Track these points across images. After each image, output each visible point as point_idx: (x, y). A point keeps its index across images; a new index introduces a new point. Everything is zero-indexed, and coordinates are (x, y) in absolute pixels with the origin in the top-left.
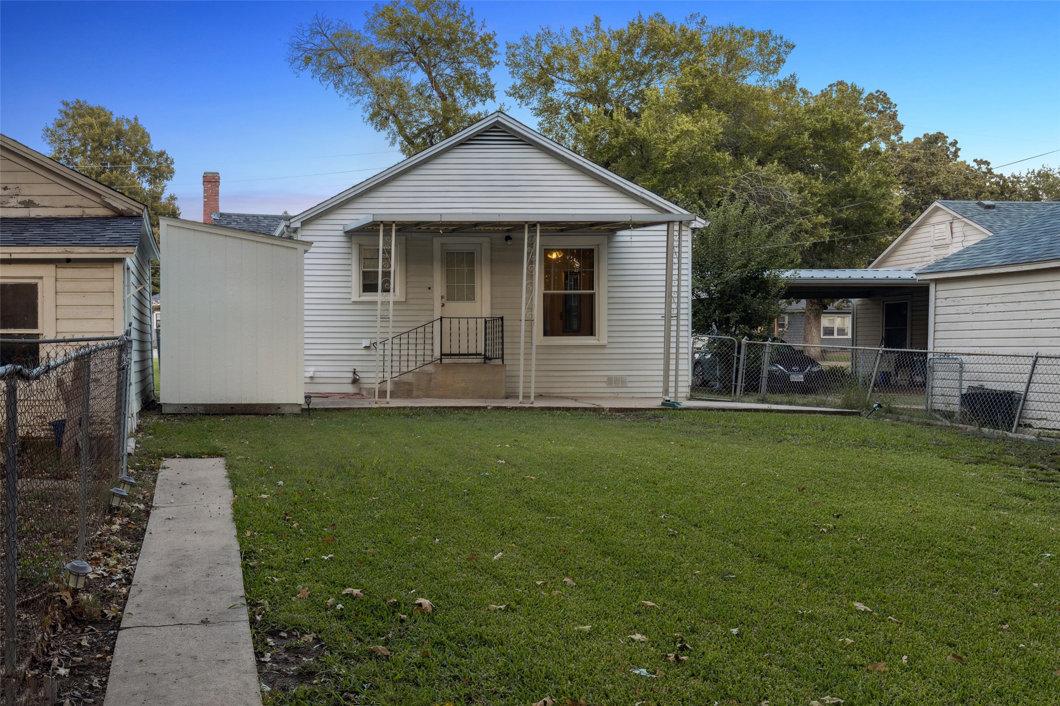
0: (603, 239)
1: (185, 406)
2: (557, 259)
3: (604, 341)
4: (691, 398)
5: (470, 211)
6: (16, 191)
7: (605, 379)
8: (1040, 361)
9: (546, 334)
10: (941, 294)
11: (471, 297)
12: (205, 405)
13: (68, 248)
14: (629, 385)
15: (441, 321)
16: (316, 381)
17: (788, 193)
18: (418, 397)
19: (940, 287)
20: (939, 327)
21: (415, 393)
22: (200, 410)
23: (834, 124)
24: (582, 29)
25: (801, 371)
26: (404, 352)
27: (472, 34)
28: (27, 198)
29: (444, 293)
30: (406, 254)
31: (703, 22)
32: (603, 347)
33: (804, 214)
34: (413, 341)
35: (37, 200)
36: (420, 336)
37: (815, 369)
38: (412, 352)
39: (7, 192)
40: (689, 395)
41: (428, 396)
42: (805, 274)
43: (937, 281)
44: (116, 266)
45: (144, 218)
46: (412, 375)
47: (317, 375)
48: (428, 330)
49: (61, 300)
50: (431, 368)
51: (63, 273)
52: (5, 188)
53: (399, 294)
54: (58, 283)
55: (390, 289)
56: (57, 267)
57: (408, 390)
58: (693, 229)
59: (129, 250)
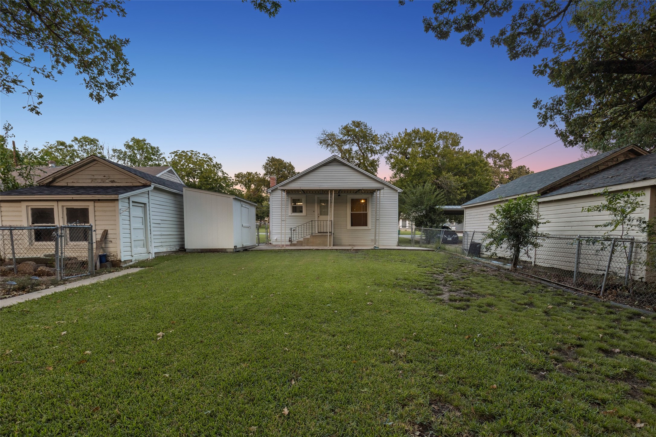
0: (370, 196)
1: (194, 250)
2: (364, 202)
3: (370, 228)
4: (398, 245)
6: (108, 177)
8: (475, 233)
9: (352, 225)
10: (467, 212)
11: (327, 214)
12: (201, 249)
13: (93, 196)
15: (318, 222)
16: (278, 241)
17: (453, 182)
18: (304, 246)
19: (467, 210)
20: (466, 223)
21: (303, 245)
23: (473, 161)
24: (401, 133)
25: (451, 237)
26: (305, 232)
27: (372, 134)
28: (112, 180)
29: (319, 213)
30: (306, 201)
31: (437, 130)
32: (370, 230)
33: (458, 189)
35: (116, 180)
36: (305, 226)
37: (456, 236)
38: (302, 232)
39: (105, 178)
41: (308, 246)
42: (447, 207)
43: (466, 208)
44: (116, 202)
45: (153, 186)
46: (302, 239)
47: (278, 239)
48: (308, 224)
49: (97, 214)
50: (309, 237)
51: (97, 204)
52: (104, 176)
53: (304, 213)
54: (95, 208)
55: (301, 212)
56: (94, 202)
57: (300, 243)
58: (399, 192)
59: (116, 196)
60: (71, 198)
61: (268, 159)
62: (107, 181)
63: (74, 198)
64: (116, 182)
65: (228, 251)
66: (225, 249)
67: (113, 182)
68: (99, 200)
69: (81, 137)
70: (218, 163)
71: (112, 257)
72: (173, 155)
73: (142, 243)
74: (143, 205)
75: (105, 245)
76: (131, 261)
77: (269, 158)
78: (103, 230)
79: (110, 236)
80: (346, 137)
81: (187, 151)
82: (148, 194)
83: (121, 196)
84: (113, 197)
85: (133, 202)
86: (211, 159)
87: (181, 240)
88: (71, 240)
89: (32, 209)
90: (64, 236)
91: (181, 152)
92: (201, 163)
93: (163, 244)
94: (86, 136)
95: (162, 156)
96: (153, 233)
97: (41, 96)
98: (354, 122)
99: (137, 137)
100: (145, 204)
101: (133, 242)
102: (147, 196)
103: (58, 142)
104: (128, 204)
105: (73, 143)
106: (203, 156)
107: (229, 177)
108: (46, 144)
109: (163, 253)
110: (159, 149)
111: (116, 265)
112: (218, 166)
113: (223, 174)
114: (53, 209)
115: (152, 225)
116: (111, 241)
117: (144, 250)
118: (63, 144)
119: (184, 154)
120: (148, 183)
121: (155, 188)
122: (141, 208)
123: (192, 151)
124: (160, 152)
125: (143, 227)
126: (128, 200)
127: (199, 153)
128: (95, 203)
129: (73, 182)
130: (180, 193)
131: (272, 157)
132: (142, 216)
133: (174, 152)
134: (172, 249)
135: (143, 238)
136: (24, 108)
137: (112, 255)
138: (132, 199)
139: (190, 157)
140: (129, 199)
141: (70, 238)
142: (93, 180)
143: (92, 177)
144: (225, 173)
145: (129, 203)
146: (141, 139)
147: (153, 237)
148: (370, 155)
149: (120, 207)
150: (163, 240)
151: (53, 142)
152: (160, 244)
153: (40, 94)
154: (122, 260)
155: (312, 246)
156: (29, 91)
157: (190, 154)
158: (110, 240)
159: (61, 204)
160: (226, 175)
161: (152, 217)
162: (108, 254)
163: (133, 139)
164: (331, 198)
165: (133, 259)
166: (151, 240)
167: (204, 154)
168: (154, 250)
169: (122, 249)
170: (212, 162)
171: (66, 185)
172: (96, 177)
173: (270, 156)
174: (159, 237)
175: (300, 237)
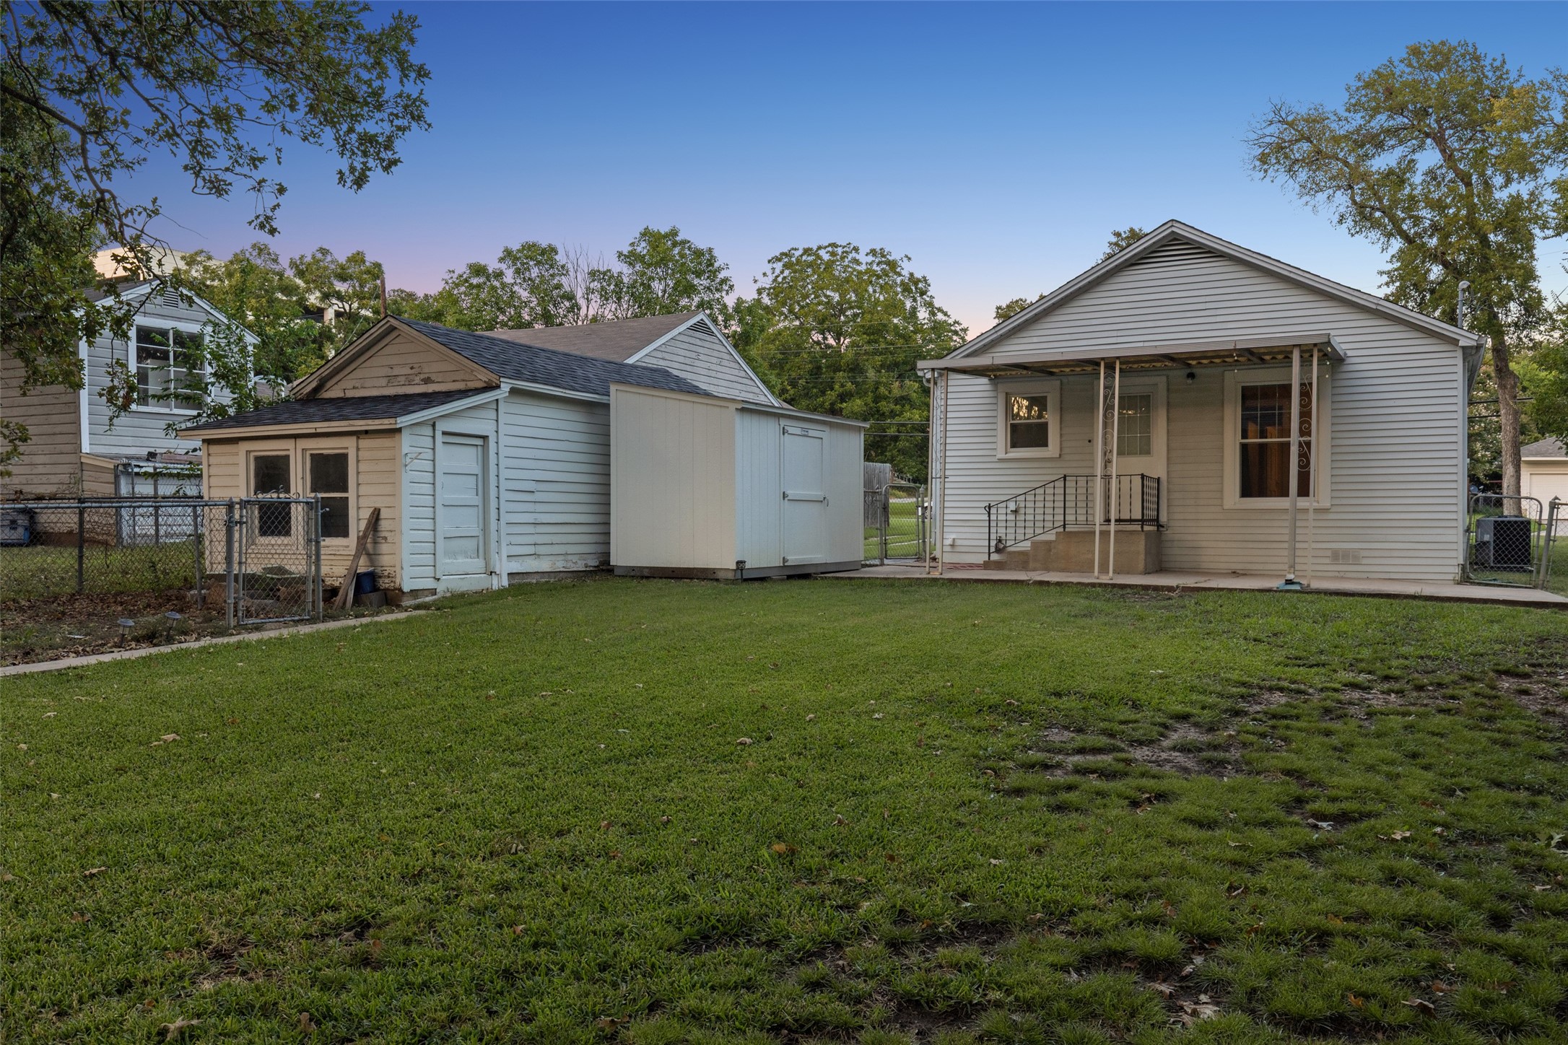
1: (633, 569)
3: (1327, 504)
5: (1141, 344)
6: (419, 370)
7: (1329, 553)
9: (1244, 494)
11: (1146, 450)
12: (649, 568)
14: (1364, 561)
15: (1065, 480)
16: (958, 549)
18: (1034, 570)
21: (1031, 565)
22: (646, 573)
26: (1040, 517)
28: (426, 376)
30: (1061, 402)
32: (1325, 511)
34: (1051, 504)
35: (435, 377)
36: (1040, 498)
38: (1029, 517)
40: (1458, 578)
44: (397, 436)
45: (505, 387)
46: (1028, 544)
47: (958, 542)
48: (1050, 491)
49: (362, 467)
50: (1051, 537)
51: (365, 443)
52: (412, 368)
53: (1052, 449)
54: (360, 453)
55: (1044, 443)
56: (358, 438)
57: (1023, 561)
58: (1463, 348)
59: (392, 421)
60: (313, 431)
61: (1114, 239)
62: (417, 380)
63: (319, 431)
64: (433, 382)
65: (721, 575)
66: (714, 571)
67: (427, 381)
68: (366, 432)
69: (519, 247)
70: (918, 275)
71: (387, 581)
72: (779, 266)
73: (471, 544)
74: (479, 442)
75: (374, 548)
76: (434, 592)
77: (1118, 235)
78: (372, 510)
79: (384, 525)
80: (1382, 121)
81: (819, 248)
82: (497, 410)
83: (403, 421)
84: (385, 423)
85: (444, 433)
86: (893, 265)
87: (600, 539)
88: (263, 533)
89: (257, 458)
90: (241, 523)
91: (800, 252)
92: (860, 282)
93: (541, 550)
94: (531, 240)
95: (722, 275)
96: (505, 518)
97: (282, 190)
98: (1416, 52)
99: (654, 227)
100: (485, 438)
101: (440, 542)
102: (493, 415)
103: (471, 266)
104: (430, 439)
105: (503, 266)
106: (870, 258)
107: (950, 321)
108: (447, 277)
109: (537, 577)
110: (715, 253)
111: (392, 599)
112: (916, 286)
113: (933, 314)
114: (287, 457)
115: (505, 496)
116: (385, 538)
117: (478, 564)
118: (478, 270)
119: (811, 258)
120: (494, 378)
121: (514, 392)
122: (475, 448)
123: (834, 245)
124: (716, 265)
125: (477, 500)
126: (431, 428)
127: (856, 249)
128: (360, 441)
129: (354, 388)
130: (603, 399)
131: (1132, 230)
132: (476, 469)
133: (782, 254)
134: (570, 564)
135: (475, 531)
136: (250, 223)
137: (386, 573)
138: (442, 426)
139: (829, 265)
140: (434, 426)
141: (261, 528)
142: (391, 378)
143: (390, 372)
144: (940, 310)
145: (434, 437)
146: (664, 229)
147: (505, 529)
148: (1498, 180)
149: (405, 449)
150: (540, 539)
151: (462, 269)
152: (531, 550)
153: (280, 184)
154: (406, 589)
155: (1062, 570)
156: (259, 183)
157: (826, 257)
158: (383, 534)
159: (303, 444)
160: (940, 316)
161: (504, 474)
162: (378, 570)
163: (646, 234)
164: (1109, 388)
165: (441, 588)
166: (499, 537)
167: (873, 252)
168: (505, 567)
169: (407, 558)
170: (899, 274)
171: (341, 395)
172: (396, 372)
173: (1124, 229)
174: (531, 529)
175: (1020, 537)
